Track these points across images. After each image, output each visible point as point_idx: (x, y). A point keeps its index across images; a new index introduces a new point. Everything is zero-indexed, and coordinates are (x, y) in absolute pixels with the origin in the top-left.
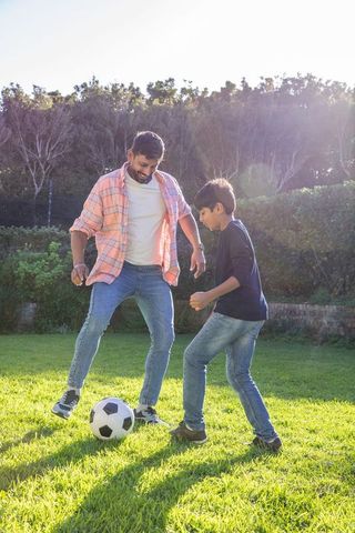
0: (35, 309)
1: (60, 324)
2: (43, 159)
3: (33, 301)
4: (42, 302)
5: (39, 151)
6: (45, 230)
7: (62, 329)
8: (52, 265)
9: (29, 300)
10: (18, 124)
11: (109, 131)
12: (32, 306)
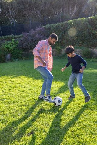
0: (10, 55)
1: (16, 58)
2: (12, 15)
3: (10, 53)
4: (11, 54)
5: (10, 13)
6: (10, 36)
7: (17, 60)
8: (13, 45)
9: (8, 53)
10: (4, 6)
11: (27, 6)
12: (9, 55)
